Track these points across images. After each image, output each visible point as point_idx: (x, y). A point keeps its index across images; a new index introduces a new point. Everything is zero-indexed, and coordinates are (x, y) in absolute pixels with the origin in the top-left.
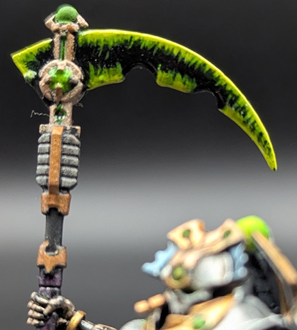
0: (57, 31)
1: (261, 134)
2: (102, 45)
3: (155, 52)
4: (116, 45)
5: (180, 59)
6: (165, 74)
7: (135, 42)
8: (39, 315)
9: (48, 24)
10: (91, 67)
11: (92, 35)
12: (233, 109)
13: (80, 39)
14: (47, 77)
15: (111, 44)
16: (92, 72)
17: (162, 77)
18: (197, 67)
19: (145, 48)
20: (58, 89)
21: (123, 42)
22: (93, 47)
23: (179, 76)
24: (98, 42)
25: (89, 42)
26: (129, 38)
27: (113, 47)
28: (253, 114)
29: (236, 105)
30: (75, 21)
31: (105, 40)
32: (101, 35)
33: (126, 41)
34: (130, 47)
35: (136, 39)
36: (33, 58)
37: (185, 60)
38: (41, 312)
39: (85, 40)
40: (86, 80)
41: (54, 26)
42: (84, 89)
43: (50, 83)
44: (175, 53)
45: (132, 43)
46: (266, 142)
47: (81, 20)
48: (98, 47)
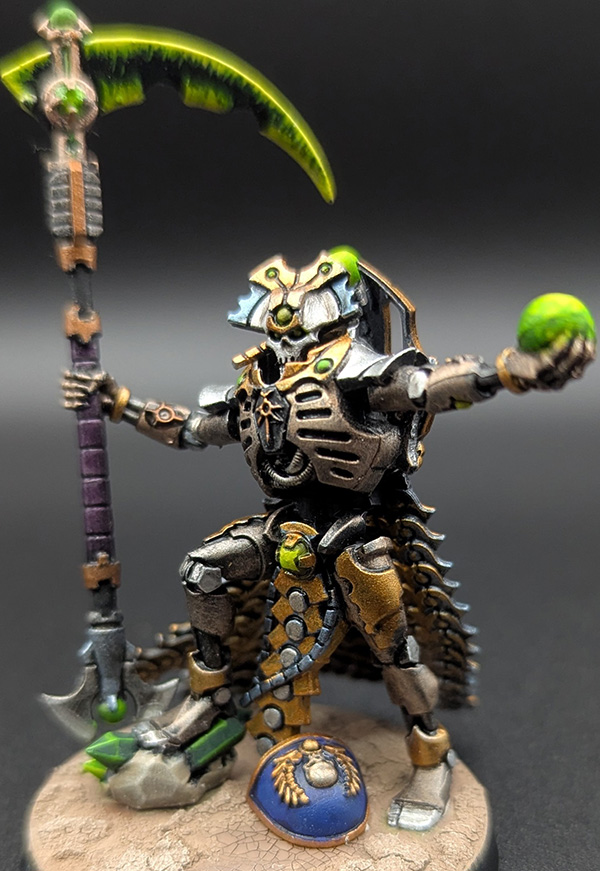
0: (58, 40)
1: (313, 160)
2: (114, 58)
3: (180, 64)
4: (132, 57)
5: (211, 71)
6: (195, 91)
7: (155, 53)
8: (81, 395)
9: (42, 32)
10: (105, 86)
11: (101, 44)
12: (279, 131)
13: (87, 50)
14: (54, 99)
15: (126, 55)
16: (106, 93)
17: (193, 93)
18: (232, 81)
19: (168, 61)
20: (73, 114)
21: (140, 53)
22: (105, 60)
23: (211, 93)
24: (109, 53)
25: (98, 54)
26: (147, 48)
27: (129, 60)
28: (303, 135)
29: (282, 126)
30: (76, 26)
31: (118, 51)
32: (113, 44)
33: (144, 52)
34: (149, 60)
35: (156, 48)
36: (29, 77)
37: (218, 74)
38: (84, 391)
39: (92, 50)
40: (100, 103)
41: (51, 34)
42: (100, 111)
43: (59, 108)
44: (205, 64)
45: (152, 54)
46: (320, 169)
47: (83, 25)
48: (110, 59)
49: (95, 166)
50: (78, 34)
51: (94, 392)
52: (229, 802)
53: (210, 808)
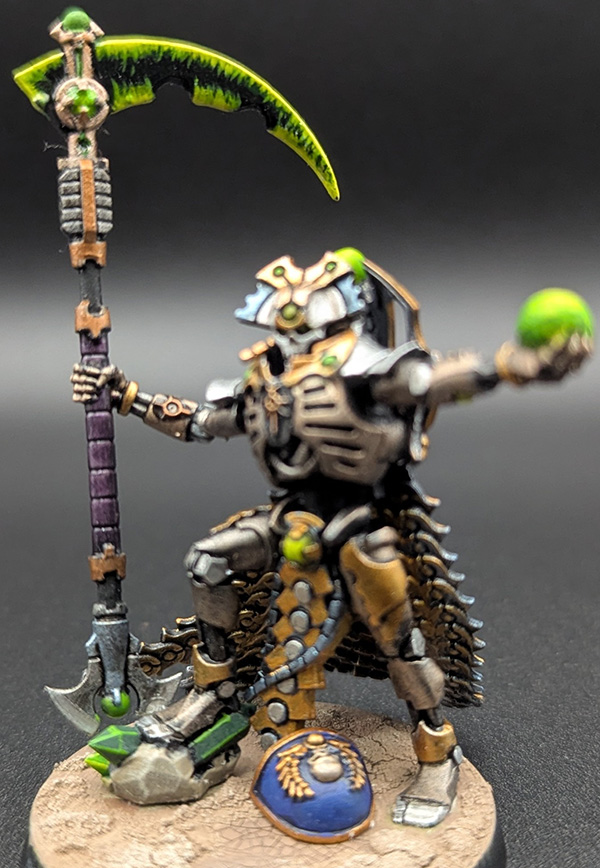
0: (70, 42)
1: (320, 158)
2: (125, 58)
3: (189, 64)
4: (142, 57)
5: (219, 71)
6: (204, 90)
7: (164, 53)
8: (90, 388)
9: (55, 34)
10: (116, 85)
11: (112, 46)
12: (286, 129)
13: (98, 52)
14: (66, 99)
15: (136, 56)
16: (117, 92)
17: (201, 94)
18: (239, 81)
19: (177, 61)
20: (84, 113)
21: (150, 53)
22: (115, 60)
23: (220, 92)
24: (120, 54)
25: (109, 55)
26: (156, 49)
27: (139, 60)
28: (309, 134)
29: (288, 124)
30: (89, 29)
31: (128, 52)
32: (124, 45)
33: (154, 52)
34: (159, 60)
35: (166, 49)
36: (42, 78)
37: (226, 73)
38: (93, 385)
39: (104, 51)
40: (110, 102)
41: (64, 36)
42: (111, 110)
43: (71, 108)
44: (213, 64)
45: (161, 55)
46: (326, 166)
47: (95, 28)
48: (121, 60)
49: (104, 163)
50: (91, 36)
51: (103, 386)
52: (232, 798)
53: (213, 804)
